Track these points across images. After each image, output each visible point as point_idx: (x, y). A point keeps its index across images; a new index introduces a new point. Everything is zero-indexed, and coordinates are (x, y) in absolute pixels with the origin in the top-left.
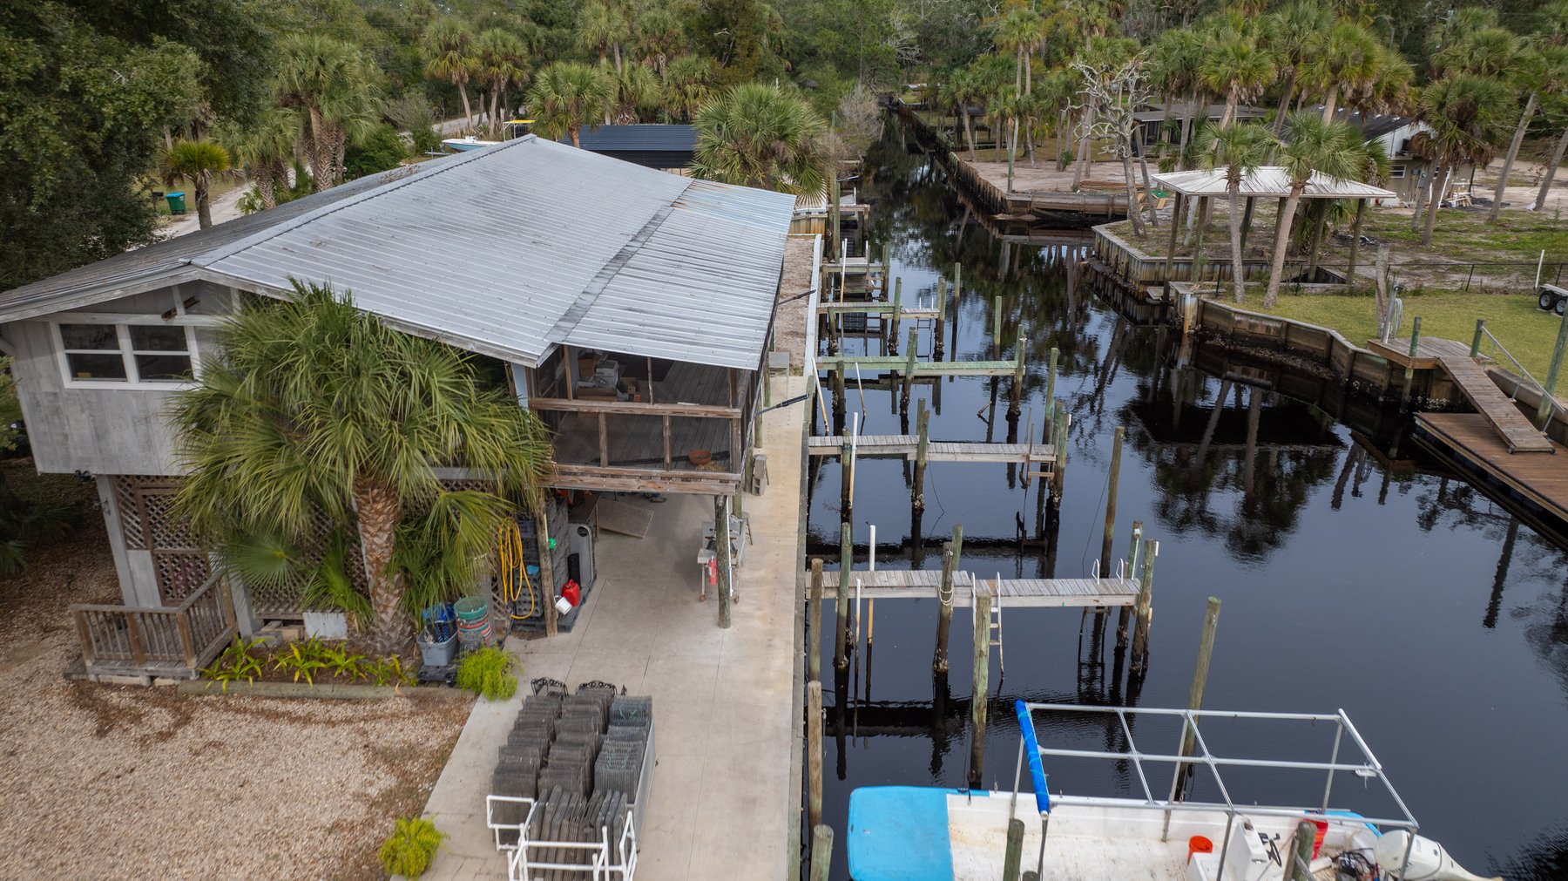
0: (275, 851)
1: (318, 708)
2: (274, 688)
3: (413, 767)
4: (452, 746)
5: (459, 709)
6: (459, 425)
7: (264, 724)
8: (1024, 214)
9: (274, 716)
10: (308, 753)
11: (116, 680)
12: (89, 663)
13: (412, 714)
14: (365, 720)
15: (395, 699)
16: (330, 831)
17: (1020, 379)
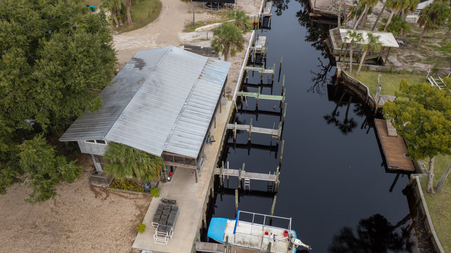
0: (122, 224)
1: (128, 195)
2: (121, 190)
3: (143, 210)
4: (149, 206)
5: (150, 198)
6: (148, 166)
7: (120, 198)
8: (318, 14)
9: (122, 196)
10: (127, 205)
11: (97, 185)
12: (92, 183)
13: (143, 198)
14: (135, 199)
15: (140, 195)
16: (130, 221)
17: (283, 101)
